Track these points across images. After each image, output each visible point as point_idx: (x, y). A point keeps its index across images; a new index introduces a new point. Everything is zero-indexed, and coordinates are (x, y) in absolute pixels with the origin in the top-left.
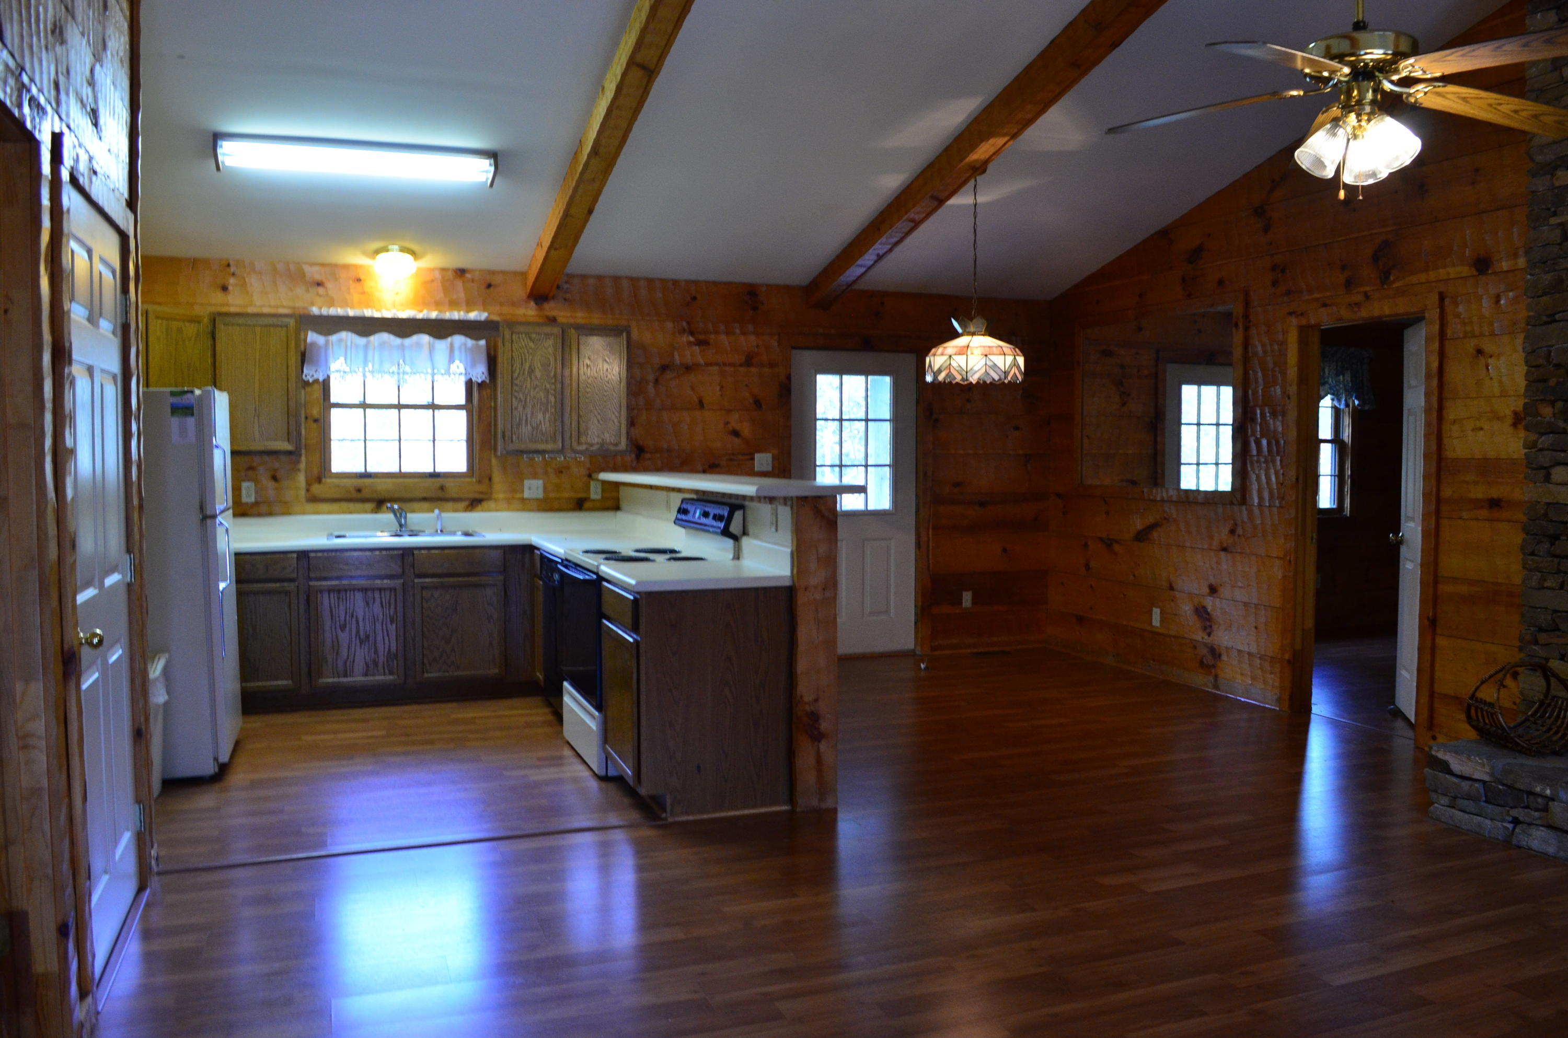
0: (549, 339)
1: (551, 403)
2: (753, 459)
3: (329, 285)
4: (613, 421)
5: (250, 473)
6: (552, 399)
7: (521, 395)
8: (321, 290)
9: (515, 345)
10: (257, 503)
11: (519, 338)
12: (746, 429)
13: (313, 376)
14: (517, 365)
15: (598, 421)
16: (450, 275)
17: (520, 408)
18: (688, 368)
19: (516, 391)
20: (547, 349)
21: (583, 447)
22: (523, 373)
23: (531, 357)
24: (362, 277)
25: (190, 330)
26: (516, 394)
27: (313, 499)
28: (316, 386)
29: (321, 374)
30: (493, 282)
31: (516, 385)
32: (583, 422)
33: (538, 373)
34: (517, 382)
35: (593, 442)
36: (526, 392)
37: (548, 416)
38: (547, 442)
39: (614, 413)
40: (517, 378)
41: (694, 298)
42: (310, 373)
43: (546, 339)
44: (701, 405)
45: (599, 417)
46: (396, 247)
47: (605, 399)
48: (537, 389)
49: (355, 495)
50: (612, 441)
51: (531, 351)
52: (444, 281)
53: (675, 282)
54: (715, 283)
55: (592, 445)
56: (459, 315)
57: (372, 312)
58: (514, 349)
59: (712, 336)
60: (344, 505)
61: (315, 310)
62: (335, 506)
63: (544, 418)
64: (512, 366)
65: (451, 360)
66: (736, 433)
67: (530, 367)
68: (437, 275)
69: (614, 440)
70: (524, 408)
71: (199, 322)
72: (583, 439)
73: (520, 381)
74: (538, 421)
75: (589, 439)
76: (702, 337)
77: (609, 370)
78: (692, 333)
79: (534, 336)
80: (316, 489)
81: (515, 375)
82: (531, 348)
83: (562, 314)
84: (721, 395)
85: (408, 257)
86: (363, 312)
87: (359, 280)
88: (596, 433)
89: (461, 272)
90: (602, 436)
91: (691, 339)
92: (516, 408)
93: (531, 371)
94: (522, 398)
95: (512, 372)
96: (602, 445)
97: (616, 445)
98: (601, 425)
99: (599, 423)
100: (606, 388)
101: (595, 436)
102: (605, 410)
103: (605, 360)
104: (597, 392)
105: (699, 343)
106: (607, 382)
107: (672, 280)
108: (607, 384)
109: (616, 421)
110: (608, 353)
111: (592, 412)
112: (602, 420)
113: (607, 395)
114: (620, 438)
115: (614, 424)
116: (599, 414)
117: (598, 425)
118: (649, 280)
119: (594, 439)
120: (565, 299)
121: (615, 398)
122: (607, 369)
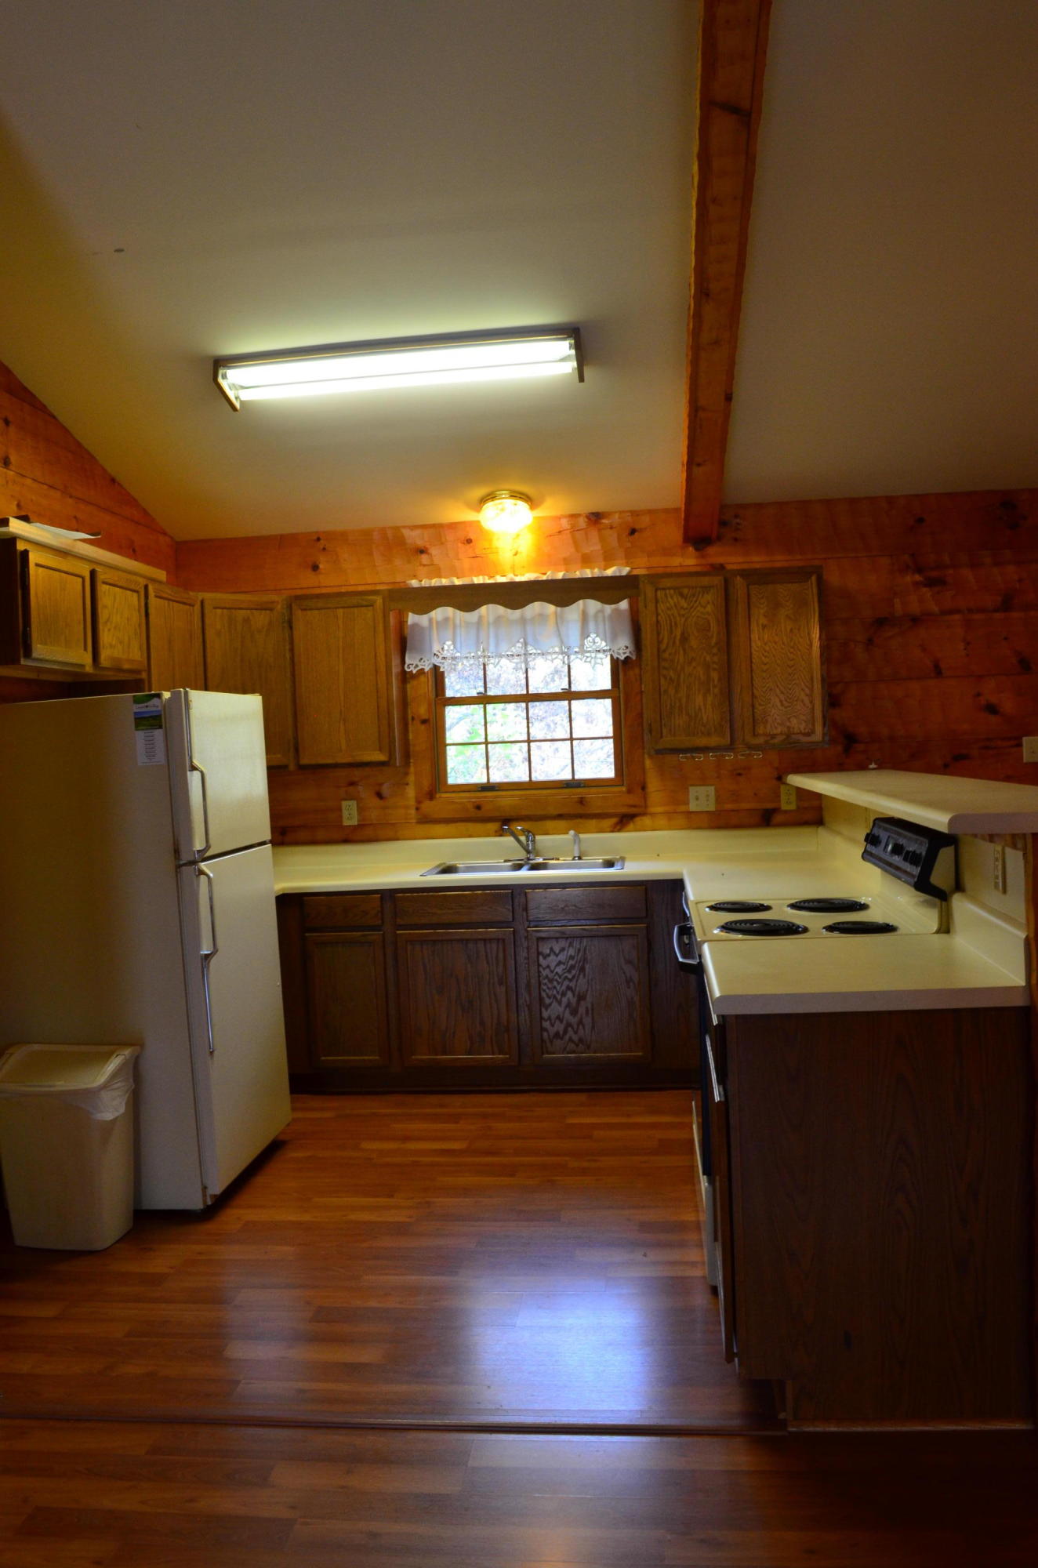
0: (707, 593)
1: (714, 681)
2: (1020, 745)
3: (434, 551)
4: (802, 701)
5: (351, 789)
6: (715, 675)
7: (672, 673)
8: (424, 558)
9: (661, 606)
10: (360, 826)
11: (666, 595)
12: (1008, 704)
13: (417, 666)
14: (665, 634)
15: (781, 701)
16: (582, 522)
17: (672, 691)
18: (915, 620)
19: (665, 668)
20: (705, 607)
21: (760, 740)
22: (674, 643)
23: (683, 620)
24: (472, 536)
25: (261, 619)
26: (665, 672)
27: (425, 820)
28: (423, 679)
29: (427, 663)
30: (637, 527)
31: (665, 660)
32: (760, 705)
33: (694, 643)
34: (666, 655)
35: (775, 732)
36: (679, 668)
37: (710, 699)
38: (709, 734)
39: (803, 690)
40: (664, 651)
41: (921, 520)
42: (413, 663)
43: (704, 593)
44: (938, 671)
45: (782, 697)
46: (505, 493)
47: (790, 671)
48: (694, 664)
49: (473, 813)
50: (802, 729)
51: (682, 612)
52: (574, 530)
53: (891, 500)
54: (952, 495)
55: (773, 736)
56: (592, 573)
57: (484, 579)
58: (660, 611)
59: (951, 571)
60: (462, 826)
61: (414, 583)
62: (452, 828)
63: (705, 705)
64: (658, 634)
65: (585, 635)
66: (992, 709)
67: (683, 634)
68: (565, 523)
69: (805, 729)
70: (677, 692)
71: (271, 610)
72: (761, 730)
73: (670, 654)
74: (697, 707)
75: (768, 726)
76: (934, 574)
77: (794, 630)
78: (919, 570)
79: (685, 591)
80: (428, 806)
81: (663, 646)
82: (682, 608)
83: (732, 559)
84: (968, 655)
85: (522, 506)
86: (472, 580)
87: (469, 541)
88: (778, 720)
89: (595, 518)
90: (788, 724)
91: (918, 578)
92: (666, 691)
93: (684, 639)
94: (673, 676)
95: (660, 642)
96: (788, 736)
97: (808, 734)
98: (786, 708)
99: (782, 705)
100: (791, 656)
101: (778, 724)
102: (790, 686)
103: (788, 617)
104: (779, 662)
105: (930, 583)
106: (792, 647)
107: (887, 497)
108: (792, 650)
109: (807, 701)
110: (792, 606)
111: (771, 690)
112: (786, 700)
113: (793, 666)
114: (813, 725)
115: (804, 705)
116: (782, 693)
117: (781, 708)
118: (852, 501)
119: (776, 728)
120: (736, 540)
121: (804, 668)
122: (791, 630)
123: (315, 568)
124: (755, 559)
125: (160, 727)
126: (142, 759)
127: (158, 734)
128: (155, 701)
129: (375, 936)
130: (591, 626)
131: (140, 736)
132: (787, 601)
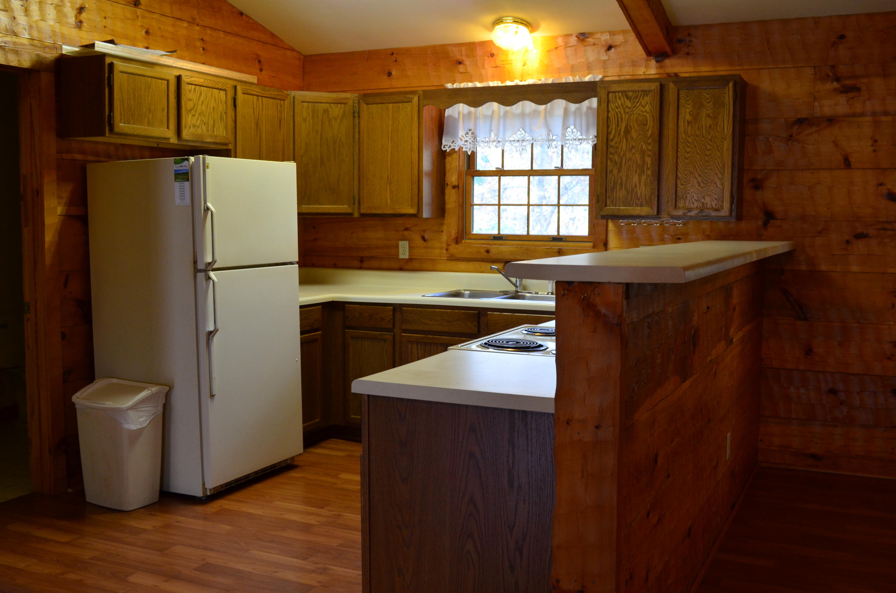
0: (647, 96)
1: (647, 165)
3: (467, 62)
4: (716, 183)
5: (406, 233)
6: (648, 160)
7: (616, 157)
8: (461, 68)
9: (612, 105)
10: (410, 260)
11: (615, 97)
13: (450, 146)
14: (613, 126)
15: (698, 183)
16: (573, 40)
17: (615, 171)
18: (831, 121)
19: (611, 153)
20: (644, 107)
21: (680, 213)
22: (619, 134)
23: (627, 116)
24: (495, 52)
25: (336, 111)
26: (611, 156)
27: (453, 258)
28: (455, 156)
29: (457, 145)
30: (613, 44)
31: (612, 147)
32: (682, 184)
33: (634, 134)
34: (613, 143)
35: (692, 206)
36: (622, 154)
37: (644, 178)
38: (641, 206)
39: (717, 174)
40: (612, 140)
41: (842, 37)
42: (447, 144)
43: (644, 96)
44: (847, 163)
45: (699, 179)
46: (510, 19)
47: (707, 158)
48: (633, 151)
49: (484, 255)
50: (714, 206)
51: (627, 110)
52: (567, 46)
53: (817, 20)
54: (870, 16)
55: (690, 210)
56: (574, 79)
57: (498, 83)
58: (610, 109)
59: (865, 80)
60: (477, 265)
61: (449, 86)
62: (471, 265)
63: (640, 181)
64: (608, 127)
66: (892, 197)
67: (626, 127)
68: (560, 41)
69: (716, 205)
70: (619, 171)
71: (345, 104)
72: (681, 204)
73: (616, 143)
74: (634, 185)
75: (687, 203)
76: (848, 82)
77: (712, 126)
78: (838, 79)
79: (630, 94)
80: (455, 249)
81: (611, 137)
82: (627, 107)
83: (685, 69)
84: (874, 151)
85: (523, 29)
86: (489, 84)
87: (492, 55)
88: (695, 198)
89: (582, 37)
90: (703, 200)
91: (835, 85)
92: (611, 171)
93: (627, 131)
94: (617, 160)
95: (608, 133)
96: (702, 210)
97: (717, 210)
98: (702, 188)
99: (699, 185)
100: (709, 147)
101: (695, 200)
102: (706, 171)
103: (708, 115)
104: (699, 151)
105: (846, 90)
106: (711, 140)
107: (814, 18)
108: (709, 142)
109: (719, 184)
110: (712, 106)
111: (691, 173)
112: (703, 182)
113: (710, 155)
114: (723, 202)
115: (717, 186)
116: (700, 176)
117: (699, 188)
118: (785, 22)
119: (693, 203)
120: (688, 54)
121: (719, 157)
122: (710, 126)
123: (390, 74)
124: (703, 69)
125: (188, 180)
126: (178, 201)
127: (187, 184)
128: (186, 163)
129: (388, 336)
130: (571, 120)
131: (177, 185)
132: (709, 103)
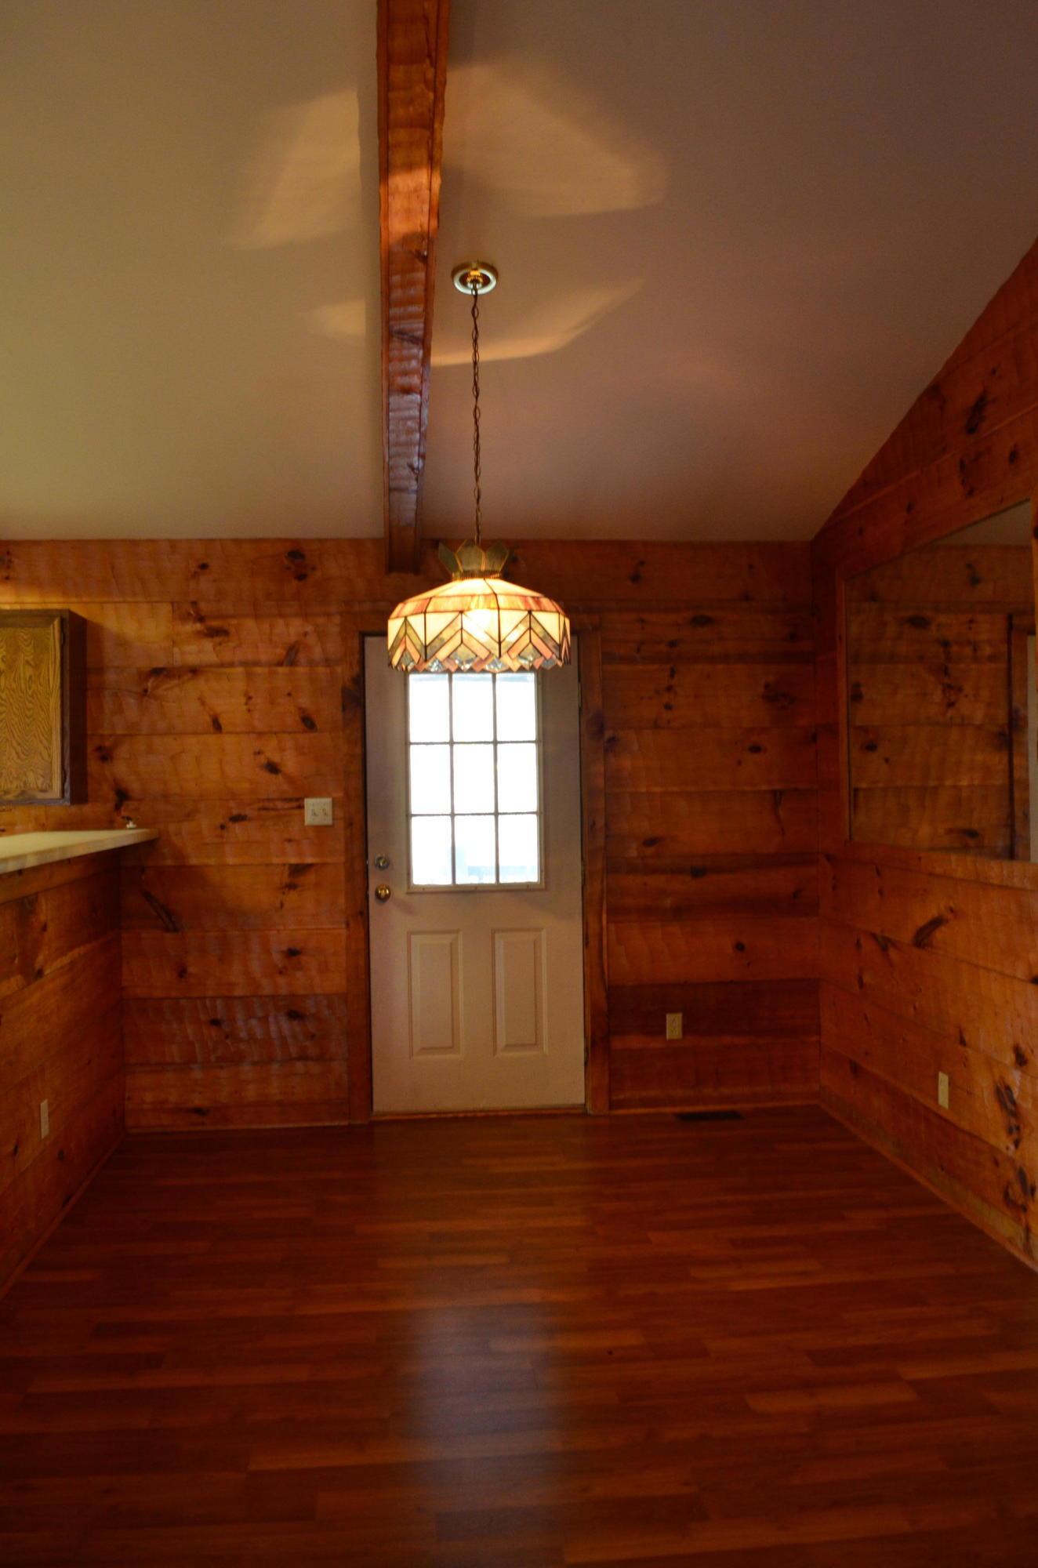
2: (301, 807)
4: (41, 754)
12: (290, 763)
15: (17, 754)
18: (195, 671)
35: (10, 786)
39: (41, 742)
41: (204, 567)
44: (217, 726)
45: (19, 748)
47: (28, 721)
50: (40, 786)
53: (173, 544)
54: (237, 542)
55: (7, 792)
59: (234, 622)
66: (273, 768)
69: (42, 784)
76: (215, 624)
77: (33, 677)
78: (201, 619)
84: (249, 711)
88: (14, 773)
90: (24, 778)
91: (198, 626)
96: (23, 793)
97: (44, 791)
98: (22, 760)
99: (19, 757)
100: (30, 706)
101: (13, 777)
102: (27, 738)
103: (28, 662)
104: (16, 712)
105: (213, 633)
106: (32, 696)
107: (169, 541)
108: (30, 699)
109: (46, 755)
110: (32, 651)
111: (7, 740)
112: (23, 753)
113: (31, 716)
114: (51, 780)
115: (43, 758)
116: (19, 744)
117: (19, 761)
118: (133, 543)
119: (11, 782)
120: (7, 578)
121: (43, 719)
122: (31, 677)
124: (28, 599)
132: (28, 646)
